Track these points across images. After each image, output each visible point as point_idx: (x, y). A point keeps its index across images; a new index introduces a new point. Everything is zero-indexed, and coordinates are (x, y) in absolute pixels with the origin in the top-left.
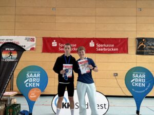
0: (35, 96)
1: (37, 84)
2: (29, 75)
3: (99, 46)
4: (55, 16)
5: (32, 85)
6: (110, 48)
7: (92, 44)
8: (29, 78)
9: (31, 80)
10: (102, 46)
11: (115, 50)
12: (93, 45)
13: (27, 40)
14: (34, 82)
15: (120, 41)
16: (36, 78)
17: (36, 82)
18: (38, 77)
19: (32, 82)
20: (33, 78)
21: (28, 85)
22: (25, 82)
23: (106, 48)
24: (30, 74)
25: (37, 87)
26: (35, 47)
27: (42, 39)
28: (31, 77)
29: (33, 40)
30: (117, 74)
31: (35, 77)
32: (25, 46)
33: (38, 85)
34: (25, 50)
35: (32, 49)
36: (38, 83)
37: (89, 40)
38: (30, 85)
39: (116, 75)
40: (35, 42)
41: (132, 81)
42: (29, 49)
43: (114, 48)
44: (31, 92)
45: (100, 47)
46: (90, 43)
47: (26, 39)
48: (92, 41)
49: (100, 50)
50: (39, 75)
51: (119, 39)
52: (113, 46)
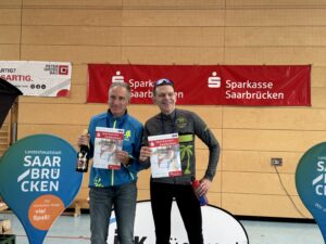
0: (46, 217)
1: (52, 183)
2: (32, 160)
3: (232, 85)
4: (120, 8)
5: (39, 186)
6: (263, 91)
7: (214, 82)
8: (31, 167)
9: (35, 174)
10: (240, 85)
11: (275, 96)
12: (218, 85)
13: (50, 69)
14: (45, 179)
15: (288, 73)
16: (50, 168)
17: (51, 179)
18: (56, 167)
19: (40, 179)
20: (41, 168)
21: (27, 186)
22: (20, 178)
23: (251, 91)
24: (33, 156)
25: (54, 192)
26: (68, 87)
27: (86, 68)
28: (36, 166)
29: (64, 71)
30: (280, 160)
31: (46, 166)
32: (44, 87)
33: (56, 189)
34: (21, 93)
35: (63, 93)
36: (55, 181)
37: (207, 71)
38: (34, 186)
39: (277, 162)
40: (69, 76)
41: (315, 182)
42: (55, 94)
43: (272, 91)
44: (34, 205)
45: (237, 90)
46: (210, 79)
47: (48, 68)
48: (215, 74)
49: (234, 96)
50: (57, 161)
51: (286, 67)
52: (270, 85)
